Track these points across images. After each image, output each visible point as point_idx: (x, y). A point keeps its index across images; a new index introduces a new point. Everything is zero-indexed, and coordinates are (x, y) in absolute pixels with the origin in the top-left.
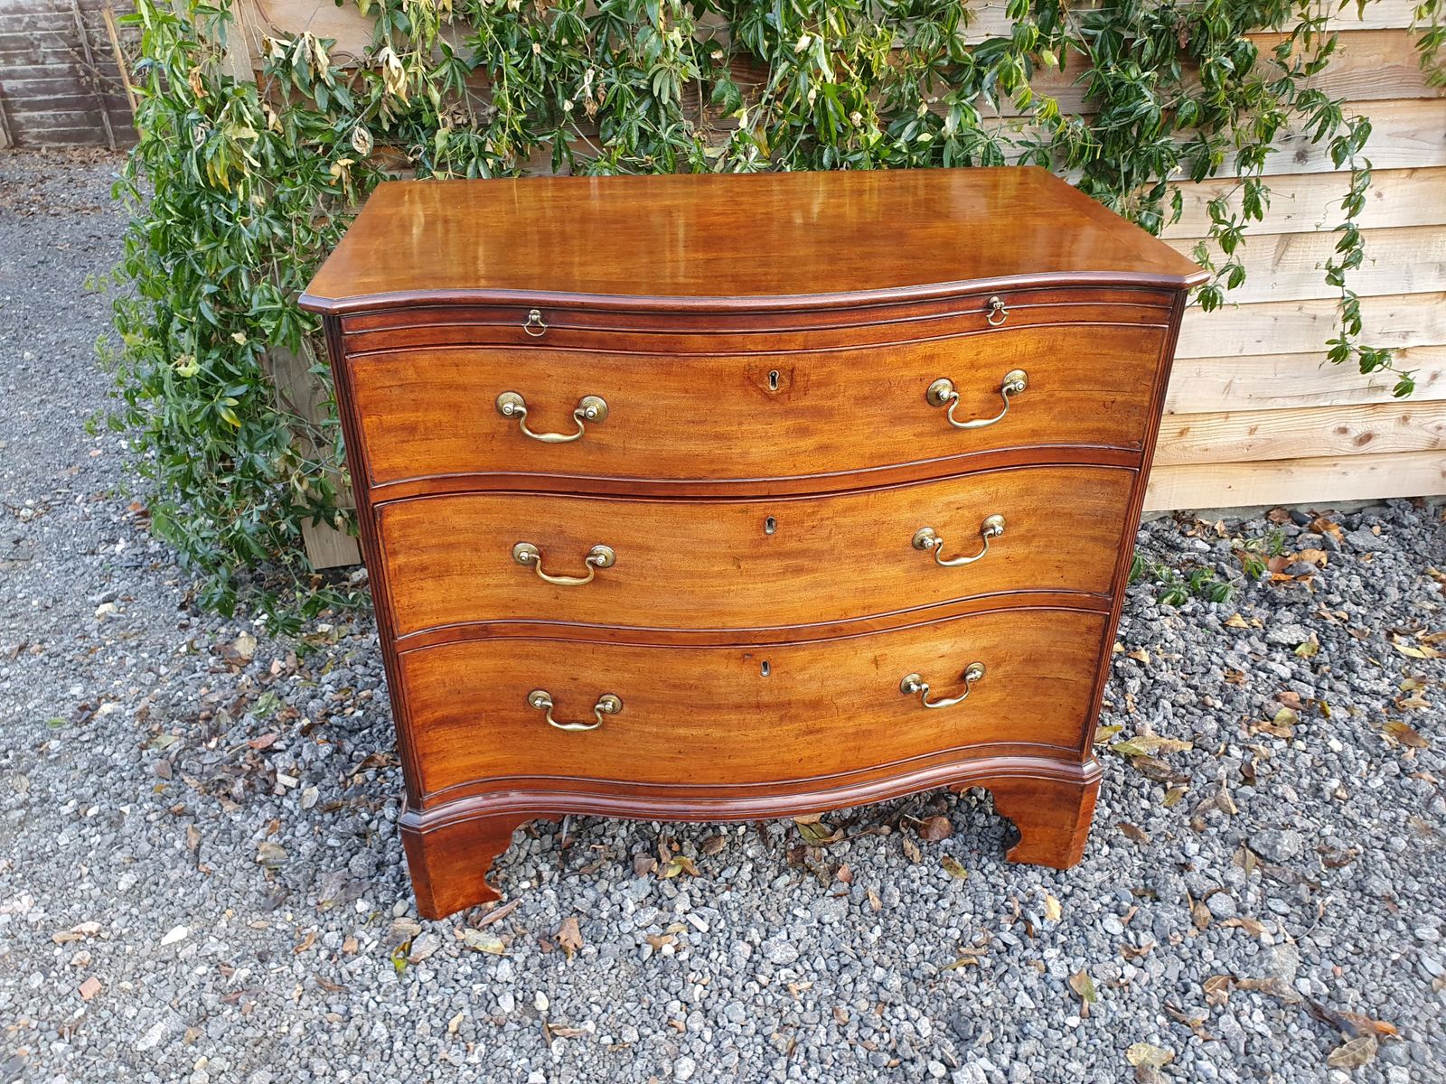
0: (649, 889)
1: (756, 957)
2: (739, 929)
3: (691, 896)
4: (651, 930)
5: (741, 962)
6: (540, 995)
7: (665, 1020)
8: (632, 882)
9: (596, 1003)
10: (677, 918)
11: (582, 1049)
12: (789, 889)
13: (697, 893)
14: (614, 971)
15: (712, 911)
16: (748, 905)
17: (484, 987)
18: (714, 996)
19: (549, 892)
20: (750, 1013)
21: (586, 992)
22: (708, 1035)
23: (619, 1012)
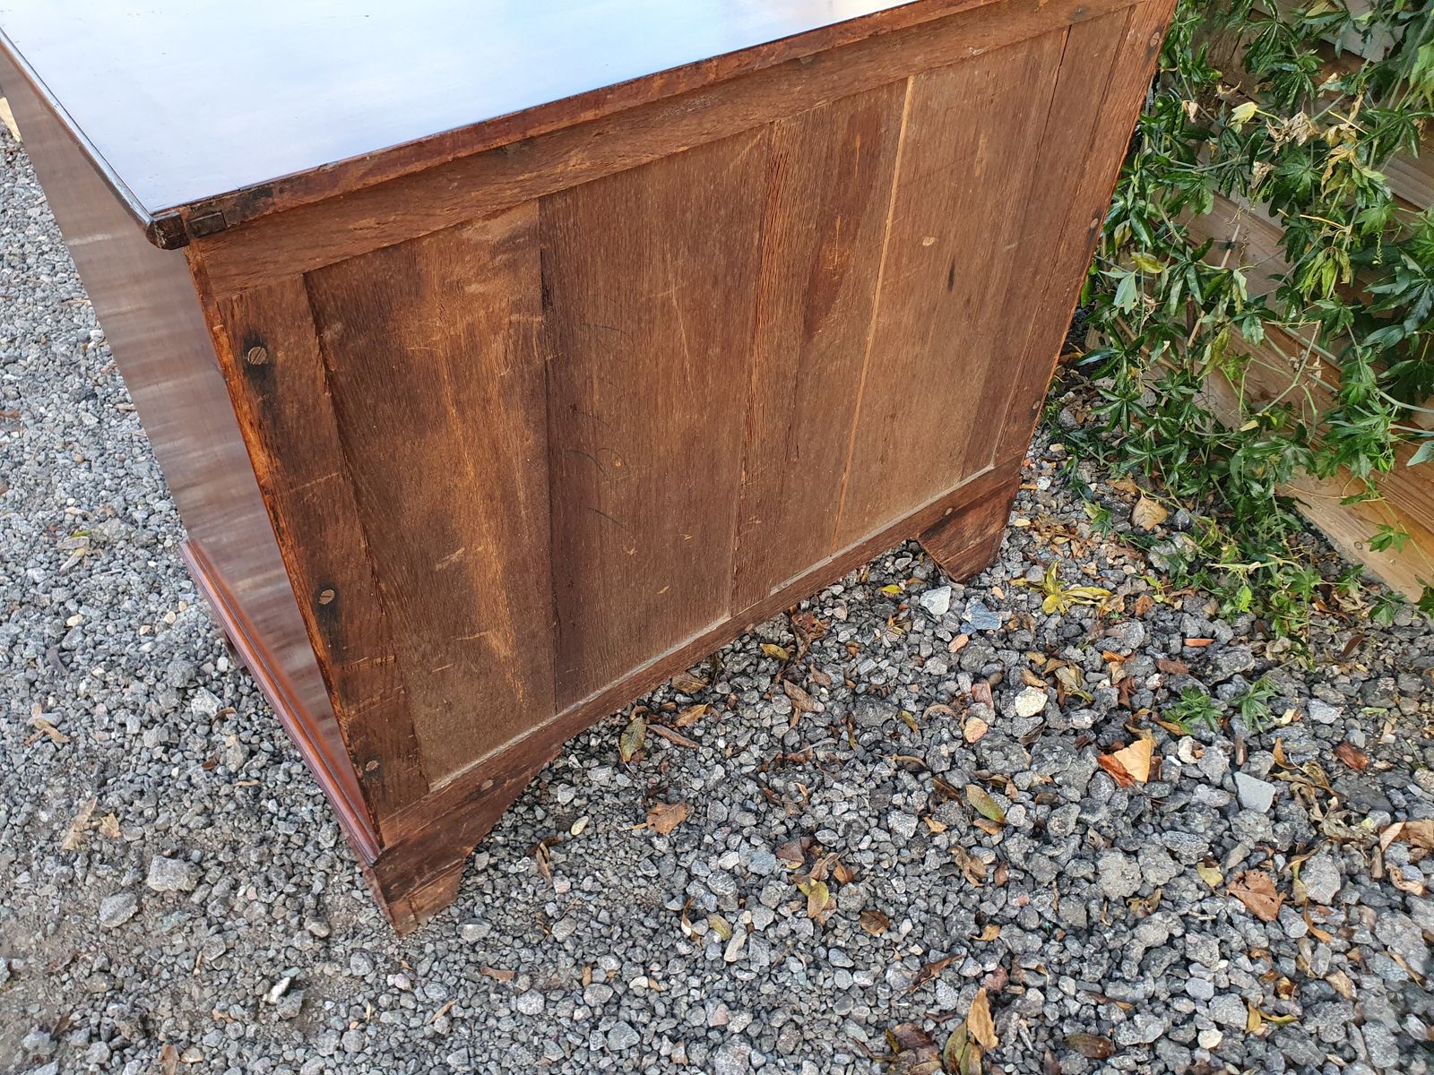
0: (765, 872)
1: (714, 1035)
2: (745, 999)
3: (775, 923)
4: (707, 898)
5: (696, 1019)
6: (585, 820)
7: (591, 959)
8: (763, 849)
9: (595, 880)
10: (733, 919)
11: (530, 890)
12: (850, 1046)
13: (784, 929)
14: (642, 882)
15: (764, 957)
16: (793, 998)
17: (577, 765)
18: (636, 1004)
19: (719, 771)
20: (625, 1054)
21: (605, 864)
22: (578, 1014)
23: (591, 908)
